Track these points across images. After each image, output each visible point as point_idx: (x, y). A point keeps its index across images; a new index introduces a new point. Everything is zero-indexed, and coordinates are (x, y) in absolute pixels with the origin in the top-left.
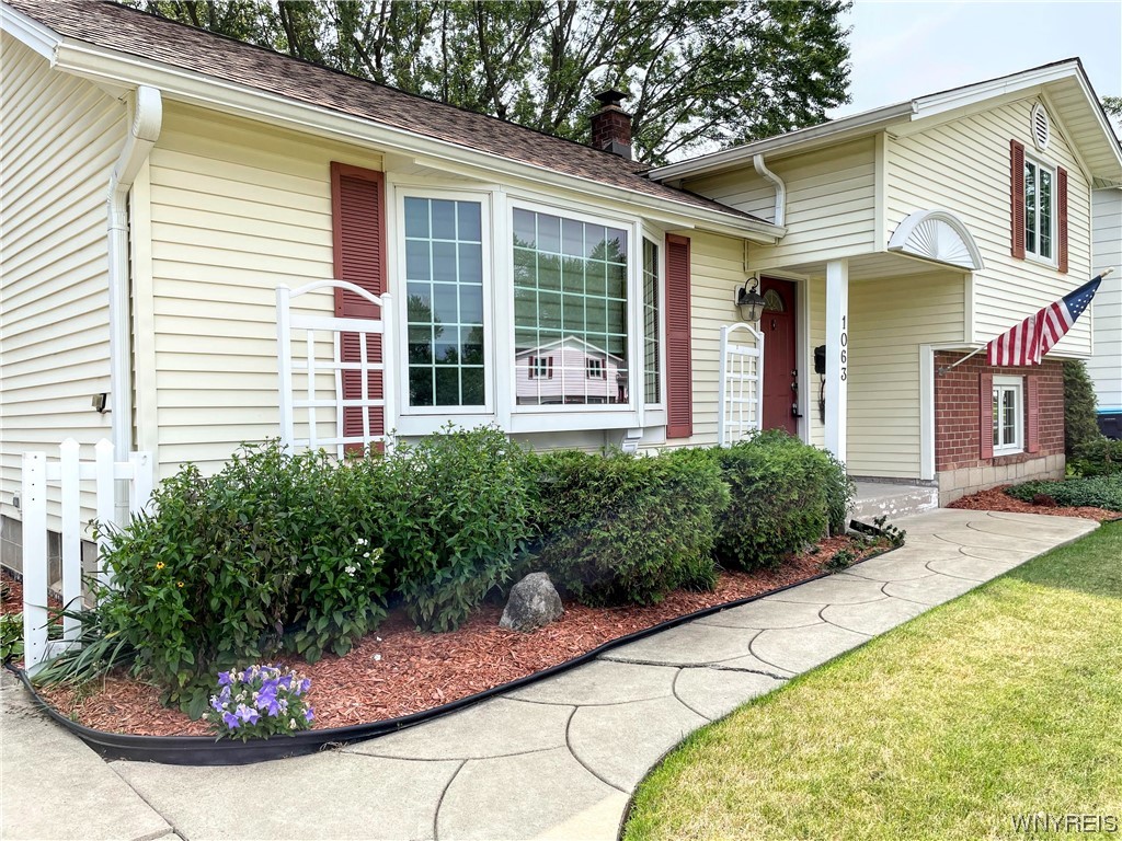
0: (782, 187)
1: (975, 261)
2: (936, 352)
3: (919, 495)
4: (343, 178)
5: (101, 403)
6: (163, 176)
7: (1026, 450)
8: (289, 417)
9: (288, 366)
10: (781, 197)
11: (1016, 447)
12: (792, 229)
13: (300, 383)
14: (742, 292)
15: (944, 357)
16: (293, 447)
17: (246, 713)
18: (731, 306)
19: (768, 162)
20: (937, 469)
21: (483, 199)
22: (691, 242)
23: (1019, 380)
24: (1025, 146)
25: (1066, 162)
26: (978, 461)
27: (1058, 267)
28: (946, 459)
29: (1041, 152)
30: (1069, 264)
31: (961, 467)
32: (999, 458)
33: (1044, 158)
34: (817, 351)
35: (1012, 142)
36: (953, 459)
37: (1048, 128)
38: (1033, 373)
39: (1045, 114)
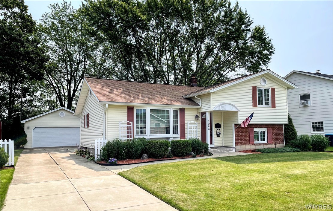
0: (201, 100)
1: (237, 110)
2: (235, 125)
3: (230, 149)
4: (128, 108)
5: (103, 134)
6: (109, 111)
7: (268, 142)
8: (120, 136)
9: (120, 130)
10: (201, 101)
11: (266, 142)
12: (202, 106)
13: (122, 132)
14: (196, 116)
15: (236, 125)
16: (120, 138)
17: (111, 161)
18: (194, 118)
19: (196, 96)
20: (235, 145)
21: (146, 109)
22: (185, 109)
23: (266, 129)
24: (257, 86)
25: (275, 86)
26: (249, 144)
27: (271, 107)
28: (238, 144)
29: (264, 86)
30: (276, 106)
31: (243, 145)
32: (256, 144)
33: (265, 87)
34: (216, 124)
35: (252, 86)
36: (240, 144)
37: (266, 81)
38: (270, 127)
39: (265, 79)
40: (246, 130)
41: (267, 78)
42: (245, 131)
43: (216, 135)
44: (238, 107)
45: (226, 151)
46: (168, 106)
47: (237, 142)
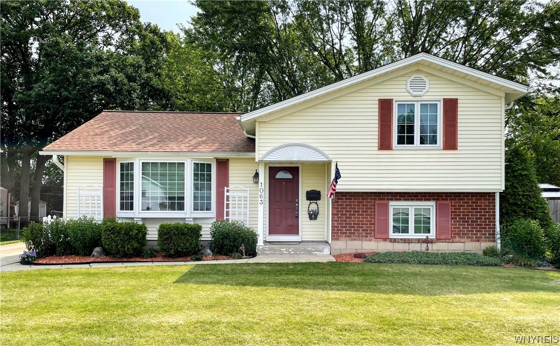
1: (328, 157)
4: (105, 161)
6: (70, 167)
7: (440, 237)
8: (79, 212)
9: (79, 202)
14: (256, 174)
20: (331, 240)
21: (135, 161)
22: (230, 160)
23: (433, 203)
24: (395, 99)
25: (459, 94)
26: (373, 238)
27: (442, 148)
28: (339, 236)
29: (420, 96)
30: (459, 144)
31: (354, 240)
32: (395, 239)
33: (424, 98)
34: (307, 192)
35: (379, 100)
36: (346, 236)
37: (427, 83)
38: (447, 200)
39: (424, 78)
40: (364, 205)
41: (433, 75)
42: (363, 208)
43: (308, 216)
44: (327, 153)
45: (303, 250)
46: (179, 156)
47: (337, 233)
